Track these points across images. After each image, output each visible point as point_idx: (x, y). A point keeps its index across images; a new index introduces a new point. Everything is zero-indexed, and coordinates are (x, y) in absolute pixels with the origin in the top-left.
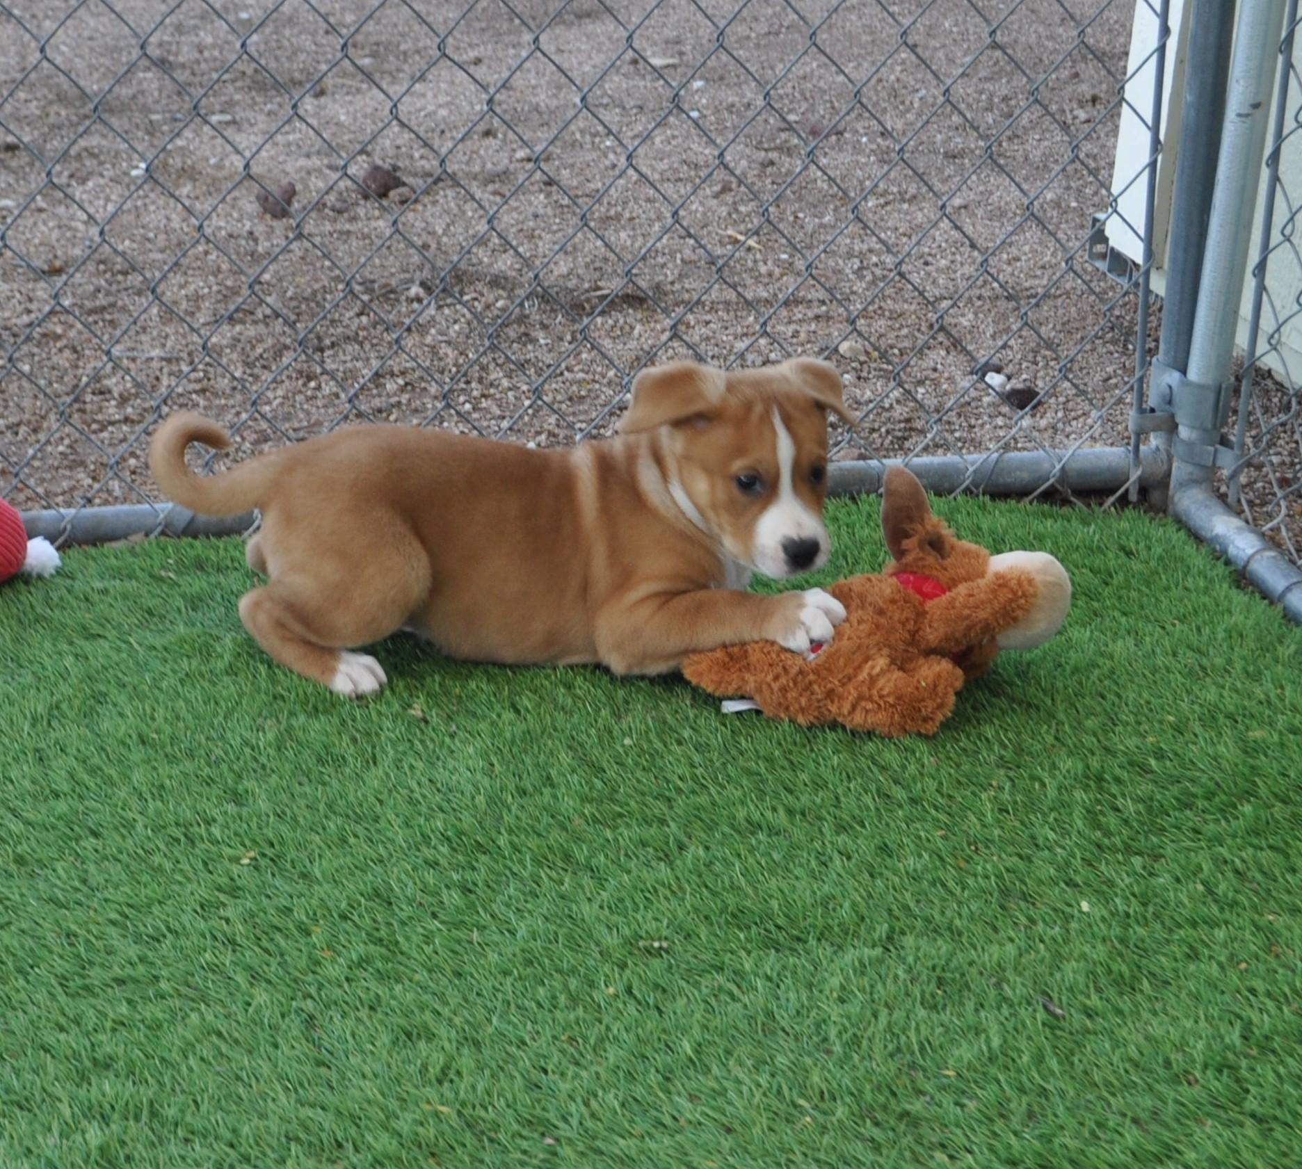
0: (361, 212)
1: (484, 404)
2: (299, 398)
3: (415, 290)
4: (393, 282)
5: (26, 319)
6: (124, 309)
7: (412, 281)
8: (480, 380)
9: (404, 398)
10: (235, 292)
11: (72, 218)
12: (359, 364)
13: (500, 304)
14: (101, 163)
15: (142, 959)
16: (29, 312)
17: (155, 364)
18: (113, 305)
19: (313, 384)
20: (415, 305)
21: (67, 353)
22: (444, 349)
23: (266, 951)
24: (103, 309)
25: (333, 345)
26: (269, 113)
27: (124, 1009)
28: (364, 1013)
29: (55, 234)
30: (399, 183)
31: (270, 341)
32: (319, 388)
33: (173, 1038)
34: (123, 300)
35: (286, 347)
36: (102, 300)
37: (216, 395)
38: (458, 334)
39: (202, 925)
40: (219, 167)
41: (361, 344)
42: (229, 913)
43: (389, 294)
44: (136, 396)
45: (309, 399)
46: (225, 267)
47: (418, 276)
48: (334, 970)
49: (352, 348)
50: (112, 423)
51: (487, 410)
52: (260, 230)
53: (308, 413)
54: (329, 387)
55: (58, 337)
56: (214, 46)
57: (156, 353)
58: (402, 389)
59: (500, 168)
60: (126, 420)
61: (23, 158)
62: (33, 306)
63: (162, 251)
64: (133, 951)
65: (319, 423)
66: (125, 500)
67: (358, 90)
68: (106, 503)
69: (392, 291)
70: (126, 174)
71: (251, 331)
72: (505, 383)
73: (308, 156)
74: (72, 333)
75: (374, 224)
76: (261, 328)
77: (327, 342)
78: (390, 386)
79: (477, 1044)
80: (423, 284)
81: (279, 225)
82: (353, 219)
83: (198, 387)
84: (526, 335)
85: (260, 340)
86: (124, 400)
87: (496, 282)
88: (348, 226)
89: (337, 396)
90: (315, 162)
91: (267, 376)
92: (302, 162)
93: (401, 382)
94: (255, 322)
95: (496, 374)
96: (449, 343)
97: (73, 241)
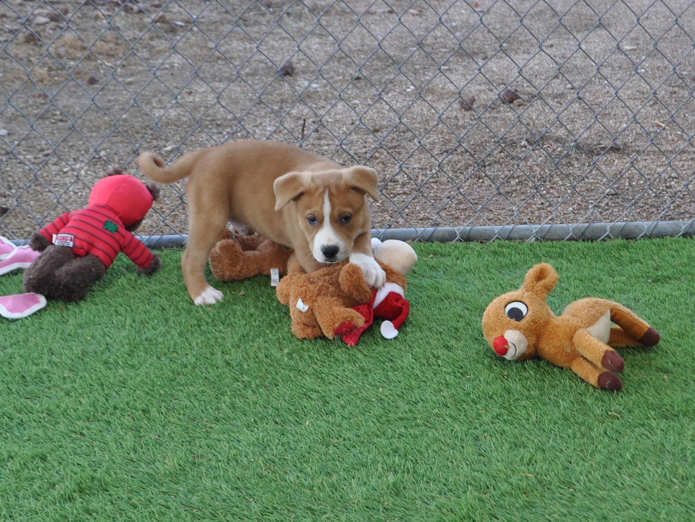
0: (502, 109)
1: (551, 191)
2: (475, 186)
3: (524, 143)
4: (515, 139)
5: (364, 150)
6: (404, 147)
7: (522, 139)
8: (550, 181)
9: (518, 188)
10: (449, 141)
11: (383, 109)
12: (500, 173)
13: (559, 149)
14: (395, 86)
15: (410, 411)
16: (365, 147)
17: (416, 170)
18: (399, 145)
19: (481, 181)
20: (524, 149)
21: (380, 165)
22: (535, 168)
23: (459, 409)
24: (395, 147)
25: (489, 165)
26: (464, 66)
27: (403, 430)
28: (498, 436)
29: (376, 115)
30: (518, 97)
31: (463, 162)
32: (483, 182)
33: (423, 443)
34: (404, 143)
35: (470, 165)
36: (395, 143)
37: (441, 184)
38: (541, 161)
39: (434, 398)
40: (443, 88)
41: (501, 164)
42: (445, 394)
43: (513, 144)
44: (409, 183)
45: (479, 187)
46: (445, 131)
47: (525, 137)
48: (486, 418)
49: (497, 166)
50: (399, 194)
51: (552, 194)
52: (460, 115)
53: (478, 192)
54: (487, 182)
55: (377, 158)
56: (441, 37)
57: (417, 166)
58: (518, 184)
59: (560, 92)
60: (405, 193)
61: (362, 83)
62: (367, 145)
63: (419, 123)
64: (407, 408)
65: (483, 197)
66: (404, 226)
67: (501, 57)
68: (396, 227)
69: (514, 143)
70: (405, 90)
71: (456, 158)
72: (560, 183)
73: (480, 85)
74: (383, 157)
75: (507, 114)
76: (460, 157)
77: (487, 163)
78: (513, 182)
79: (543, 451)
80: (527, 140)
81: (468, 114)
82: (499, 112)
83: (433, 180)
84: (570, 163)
85: (460, 162)
86: (403, 185)
87: (558, 140)
88: (496, 115)
89: (491, 186)
90: (483, 87)
91: (462, 177)
92: (478, 87)
93: (517, 181)
94: (457, 154)
95: (556, 179)
96: (537, 165)
97: (383, 118)
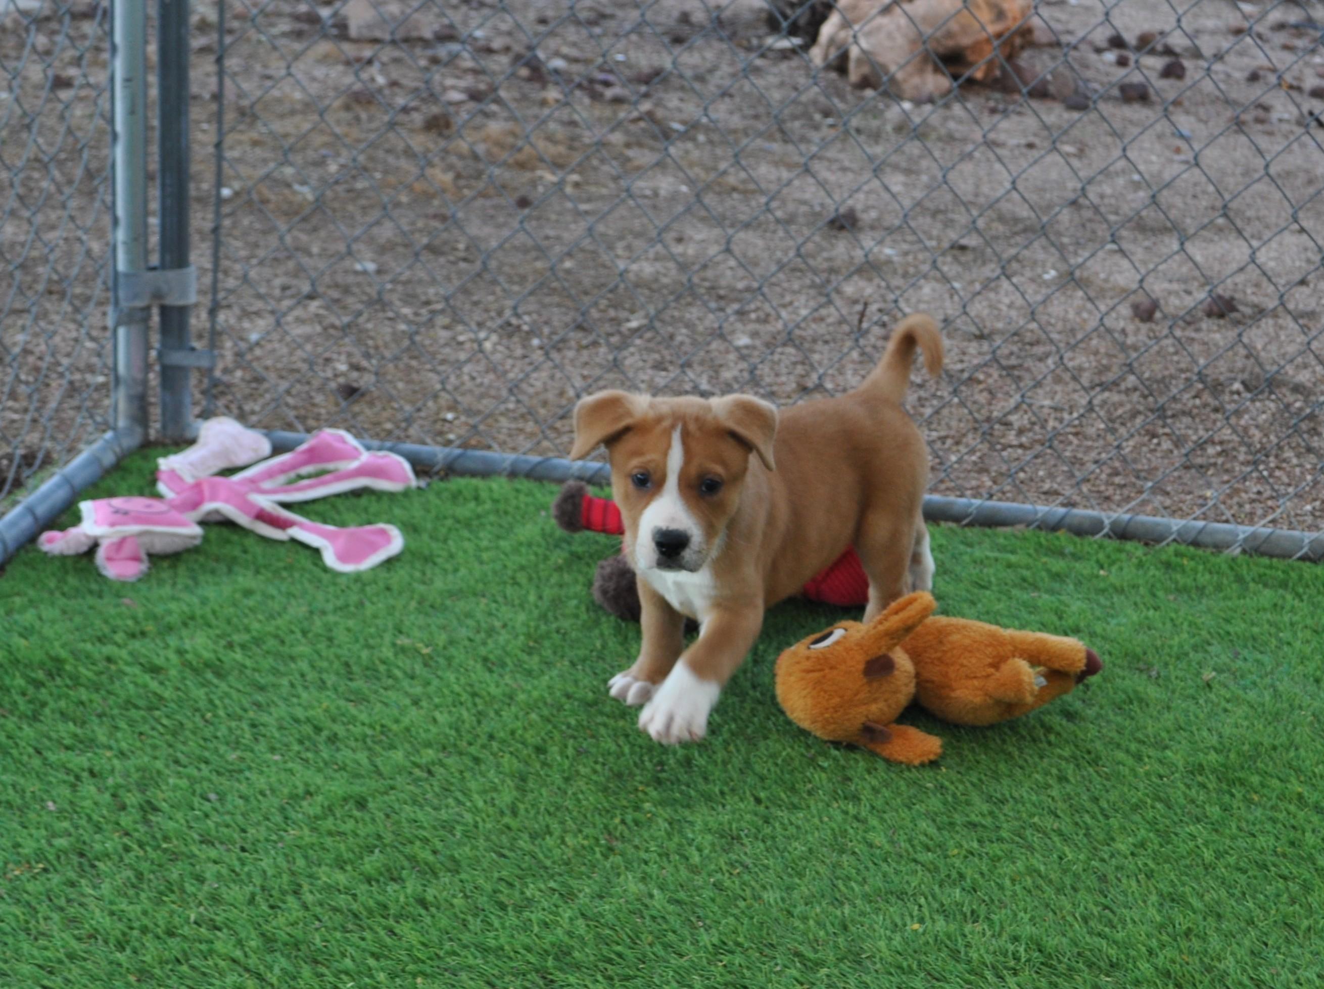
0: (1204, 325)
1: (1278, 473)
2: (1145, 449)
3: (1237, 386)
4: (1222, 378)
5: (959, 366)
6: (1028, 370)
7: (1235, 379)
8: (1277, 456)
9: (1220, 460)
10: (1107, 368)
11: (999, 302)
12: (1190, 432)
13: (1298, 405)
14: (1023, 267)
15: (991, 813)
16: (962, 361)
17: (1046, 411)
18: (1021, 366)
19: (1155, 441)
20: (1236, 397)
21: (985, 394)
22: (1253, 431)
23: (1077, 824)
24: (1013, 367)
25: (1173, 416)
26: (1147, 248)
27: (975, 845)
28: (1142, 877)
29: (986, 312)
30: (1233, 309)
31: (1128, 407)
32: (1159, 444)
33: (1006, 868)
34: (1029, 363)
35: (1139, 412)
36: (1013, 361)
37: (1086, 438)
38: (1265, 421)
39: (1034, 798)
40: (1106, 280)
41: (1193, 418)
42: (1054, 793)
43: (1217, 388)
44: (1030, 430)
45: (1153, 451)
46: (1102, 350)
47: (1240, 376)
48: (1123, 845)
49: (1186, 420)
50: (1011, 446)
51: (1279, 478)
52: (1130, 328)
53: (1149, 460)
54: (1166, 445)
55: (979, 382)
56: (1112, 196)
57: (1047, 402)
58: (1219, 454)
59: (1309, 309)
60: (1021, 446)
61: (968, 257)
62: (966, 358)
63: (1060, 333)
64: (985, 808)
65: (1156, 469)
66: (1013, 500)
67: (1212, 241)
68: (1000, 500)
69: (1221, 384)
70: (1040, 276)
71: (1115, 397)
72: (1295, 461)
73: (1170, 281)
74: (990, 381)
75: (1212, 335)
76: (1123, 397)
77: (1169, 413)
78: (1211, 450)
79: (1219, 916)
80: (1243, 383)
81: (1144, 327)
82: (1198, 330)
83: (1073, 430)
84: (1314, 429)
85: (1121, 404)
86: (1021, 432)
87: (1297, 389)
88: (1193, 335)
89: (1171, 451)
90: (1175, 286)
91: (1122, 431)
92: (1166, 285)
93: (1219, 448)
94: (1119, 392)
95: (1288, 454)
96: (1257, 427)
97: (998, 318)
